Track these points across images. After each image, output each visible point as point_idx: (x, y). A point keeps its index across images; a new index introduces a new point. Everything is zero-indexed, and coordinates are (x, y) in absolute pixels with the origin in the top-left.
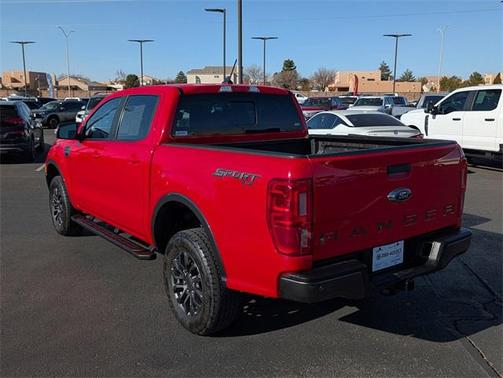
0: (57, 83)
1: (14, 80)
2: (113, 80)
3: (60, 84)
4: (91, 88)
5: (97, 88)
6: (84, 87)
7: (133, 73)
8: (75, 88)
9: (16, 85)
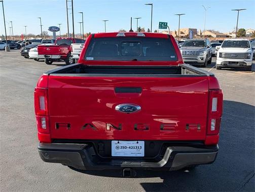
0: (201, 34)
1: (182, 33)
2: (231, 32)
3: (203, 34)
4: (217, 36)
5: (221, 36)
6: (214, 36)
7: (242, 28)
8: (210, 36)
9: (182, 35)
